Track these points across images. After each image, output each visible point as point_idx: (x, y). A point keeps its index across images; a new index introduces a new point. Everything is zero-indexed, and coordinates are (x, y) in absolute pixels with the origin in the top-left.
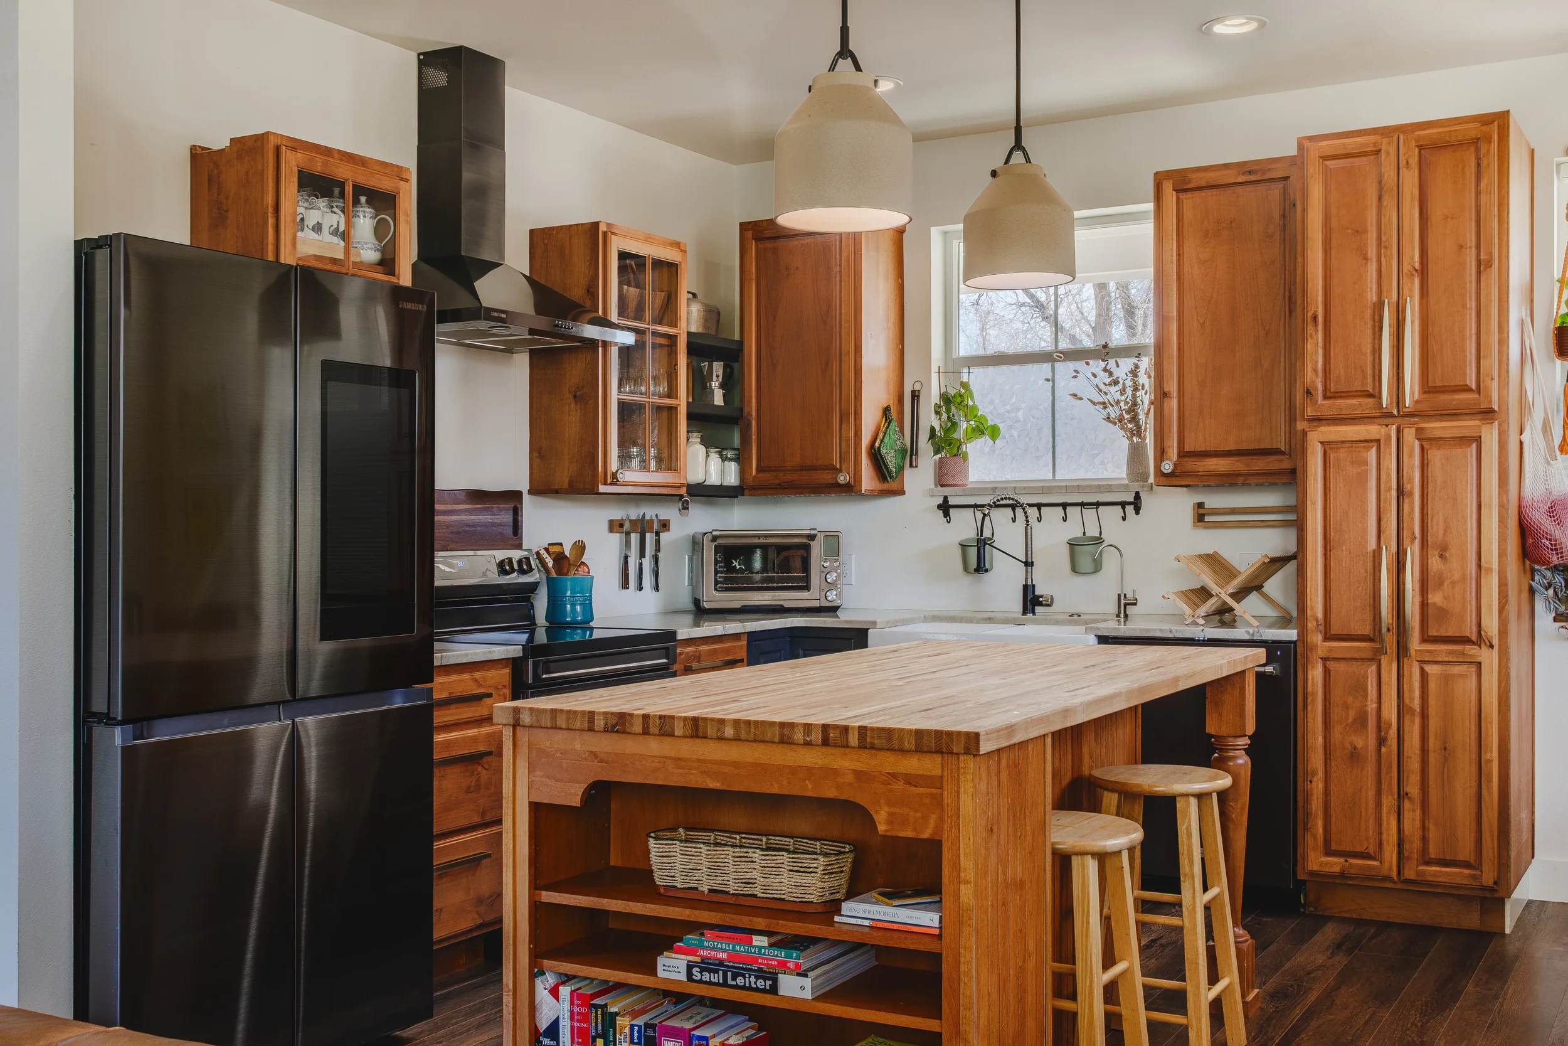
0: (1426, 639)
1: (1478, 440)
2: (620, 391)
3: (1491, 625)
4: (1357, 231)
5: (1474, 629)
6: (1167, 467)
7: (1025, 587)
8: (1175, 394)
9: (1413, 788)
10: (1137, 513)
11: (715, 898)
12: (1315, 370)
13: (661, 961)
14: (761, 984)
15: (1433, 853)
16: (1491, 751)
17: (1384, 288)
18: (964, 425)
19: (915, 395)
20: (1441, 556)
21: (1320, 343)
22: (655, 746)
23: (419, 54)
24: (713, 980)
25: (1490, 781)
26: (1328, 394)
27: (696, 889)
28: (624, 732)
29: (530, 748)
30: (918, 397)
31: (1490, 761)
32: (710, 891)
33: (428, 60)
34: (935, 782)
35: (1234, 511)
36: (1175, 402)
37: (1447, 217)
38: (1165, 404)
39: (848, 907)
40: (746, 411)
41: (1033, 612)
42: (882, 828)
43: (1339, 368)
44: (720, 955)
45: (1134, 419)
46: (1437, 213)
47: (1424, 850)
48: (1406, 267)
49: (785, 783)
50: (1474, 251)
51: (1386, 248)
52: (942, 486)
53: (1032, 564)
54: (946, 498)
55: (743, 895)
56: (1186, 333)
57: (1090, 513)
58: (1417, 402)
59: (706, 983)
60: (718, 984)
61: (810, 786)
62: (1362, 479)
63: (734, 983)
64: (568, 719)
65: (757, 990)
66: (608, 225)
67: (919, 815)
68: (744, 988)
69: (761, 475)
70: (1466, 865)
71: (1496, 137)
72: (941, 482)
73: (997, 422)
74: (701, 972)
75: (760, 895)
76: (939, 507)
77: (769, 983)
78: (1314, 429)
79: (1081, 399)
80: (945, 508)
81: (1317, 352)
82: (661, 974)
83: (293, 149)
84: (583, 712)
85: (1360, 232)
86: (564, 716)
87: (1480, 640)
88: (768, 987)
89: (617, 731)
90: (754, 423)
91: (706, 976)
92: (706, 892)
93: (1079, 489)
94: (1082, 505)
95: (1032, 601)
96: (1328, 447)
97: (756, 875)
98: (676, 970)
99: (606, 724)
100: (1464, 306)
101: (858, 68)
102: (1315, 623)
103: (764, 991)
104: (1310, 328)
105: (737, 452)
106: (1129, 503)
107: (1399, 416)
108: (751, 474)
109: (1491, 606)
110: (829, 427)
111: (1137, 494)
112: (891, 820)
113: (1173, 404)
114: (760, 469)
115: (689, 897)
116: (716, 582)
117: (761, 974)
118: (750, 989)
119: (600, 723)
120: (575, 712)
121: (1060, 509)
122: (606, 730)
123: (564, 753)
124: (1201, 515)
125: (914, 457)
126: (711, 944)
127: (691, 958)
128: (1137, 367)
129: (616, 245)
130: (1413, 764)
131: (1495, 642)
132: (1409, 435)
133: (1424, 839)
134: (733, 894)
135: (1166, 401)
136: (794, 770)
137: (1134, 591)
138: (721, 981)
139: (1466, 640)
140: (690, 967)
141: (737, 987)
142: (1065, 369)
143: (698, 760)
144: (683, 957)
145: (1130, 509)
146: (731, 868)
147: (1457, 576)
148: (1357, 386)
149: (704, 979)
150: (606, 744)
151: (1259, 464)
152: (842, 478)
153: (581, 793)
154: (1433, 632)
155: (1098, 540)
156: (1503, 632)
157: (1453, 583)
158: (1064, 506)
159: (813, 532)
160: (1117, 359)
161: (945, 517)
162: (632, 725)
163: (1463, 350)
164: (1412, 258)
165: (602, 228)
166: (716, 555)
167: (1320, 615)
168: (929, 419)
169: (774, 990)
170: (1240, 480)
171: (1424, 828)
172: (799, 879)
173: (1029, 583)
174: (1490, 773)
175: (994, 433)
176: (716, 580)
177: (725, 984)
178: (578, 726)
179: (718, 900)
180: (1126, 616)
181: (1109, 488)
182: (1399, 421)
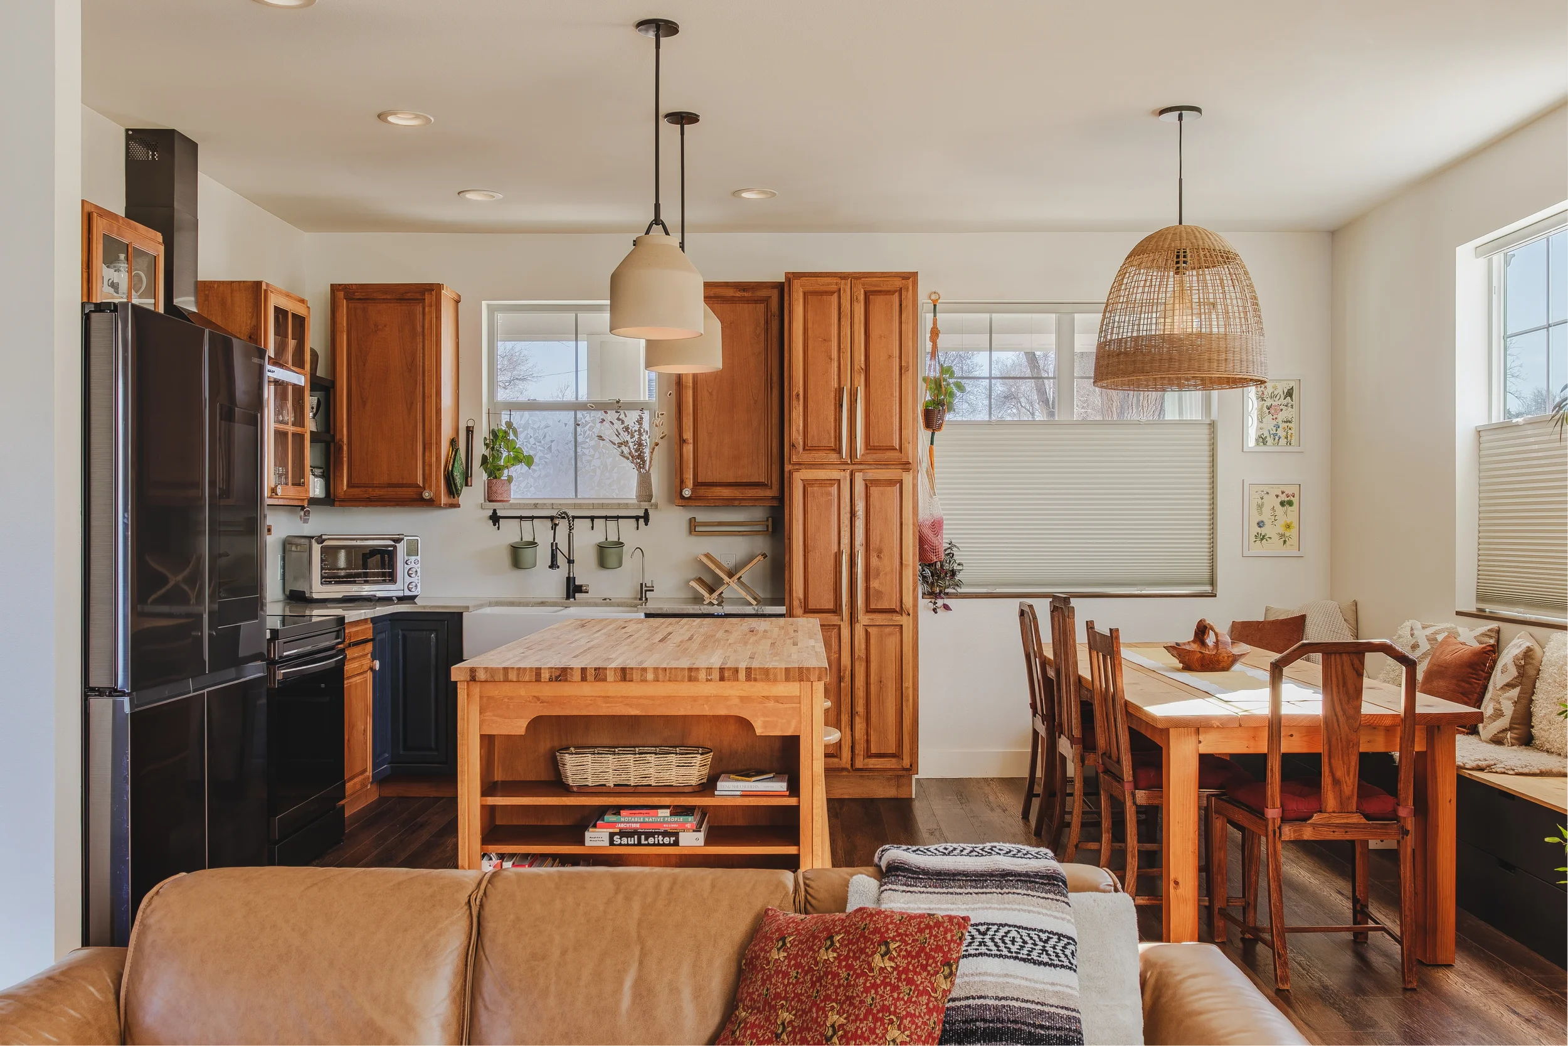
0: (869, 610)
1: (901, 482)
2: (277, 421)
3: (908, 601)
4: (825, 340)
5: (898, 604)
6: (687, 493)
7: (568, 579)
8: (691, 441)
9: (860, 708)
10: (646, 524)
11: (618, 789)
12: (798, 431)
13: (588, 835)
14: (666, 841)
15: (873, 750)
16: (909, 682)
17: (842, 379)
18: (505, 454)
19: (469, 431)
20: (878, 556)
21: (801, 414)
22: (588, 689)
23: (127, 130)
24: (629, 843)
25: (908, 700)
26: (807, 448)
27: (605, 785)
28: (566, 680)
29: (481, 697)
30: (472, 432)
31: (907, 688)
32: (615, 785)
33: (135, 136)
34: (798, 699)
35: (720, 524)
36: (691, 447)
37: (881, 337)
38: (684, 448)
39: (721, 785)
40: (338, 437)
41: (574, 598)
42: (759, 731)
43: (813, 430)
44: (634, 826)
45: (641, 457)
46: (875, 333)
47: (868, 748)
48: (856, 367)
49: (689, 707)
50: (897, 359)
51: (843, 353)
52: (490, 501)
53: (573, 562)
54: (495, 511)
55: (642, 786)
56: (699, 398)
57: (612, 524)
58: (863, 455)
59: (624, 845)
60: (634, 845)
61: (707, 709)
62: (829, 504)
63: (646, 842)
64: (518, 674)
65: (664, 845)
66: (267, 285)
67: (784, 721)
68: (654, 845)
69: (352, 490)
70: (893, 756)
71: (911, 288)
72: (490, 498)
73: (532, 453)
74: (620, 839)
75: (654, 784)
76: (491, 518)
77: (673, 839)
78: (798, 470)
79: (604, 440)
80: (495, 518)
81: (799, 418)
82: (588, 843)
83: (101, 216)
84: (531, 669)
85: (827, 340)
86: (515, 672)
87: (900, 610)
88: (672, 842)
89: (560, 680)
90: (345, 448)
91: (625, 841)
92: (612, 786)
93: (602, 506)
94: (606, 518)
95: (573, 589)
96: (807, 484)
97: (652, 771)
98: (600, 839)
99: (551, 676)
100: (892, 395)
101: (667, 233)
102: (798, 602)
103: (669, 845)
104: (795, 402)
105: (321, 470)
106: (641, 517)
107: (852, 464)
108: (342, 489)
109: (908, 589)
110: (415, 453)
111: (646, 510)
112: (765, 726)
113: (689, 449)
114: (348, 486)
115: (600, 790)
116: (322, 577)
117: (665, 834)
118: (659, 845)
119: (545, 676)
120: (525, 669)
121: (589, 521)
122: (551, 680)
123: (511, 698)
124: (693, 527)
125: (469, 479)
126: (627, 819)
127: (611, 830)
128: (641, 418)
129: (274, 301)
130: (860, 693)
131: (911, 612)
132: (859, 478)
133: (868, 741)
134: (634, 786)
135: (685, 445)
136: (695, 699)
137: (652, 581)
138: (636, 843)
139: (892, 611)
140: (612, 835)
141: (649, 845)
142: (584, 416)
143: (622, 697)
144: (605, 830)
145: (641, 521)
146: (633, 769)
147: (888, 569)
148: (824, 443)
149: (622, 843)
150: (548, 690)
151: (751, 492)
152: (427, 494)
153: (525, 726)
154: (873, 606)
155: (619, 544)
156: (915, 606)
157: (886, 574)
158: (592, 518)
159: (401, 537)
160: (626, 412)
161: (495, 525)
162: (572, 675)
163: (892, 424)
164: (860, 361)
165: (264, 287)
166: (321, 555)
167: (801, 596)
168: (480, 450)
169: (676, 843)
170: (736, 503)
171: (867, 734)
172: (683, 771)
173: (571, 576)
174: (908, 696)
175: (529, 461)
176: (321, 574)
177: (639, 844)
178: (527, 679)
179: (622, 789)
180: (646, 599)
181: (626, 506)
182: (852, 467)
